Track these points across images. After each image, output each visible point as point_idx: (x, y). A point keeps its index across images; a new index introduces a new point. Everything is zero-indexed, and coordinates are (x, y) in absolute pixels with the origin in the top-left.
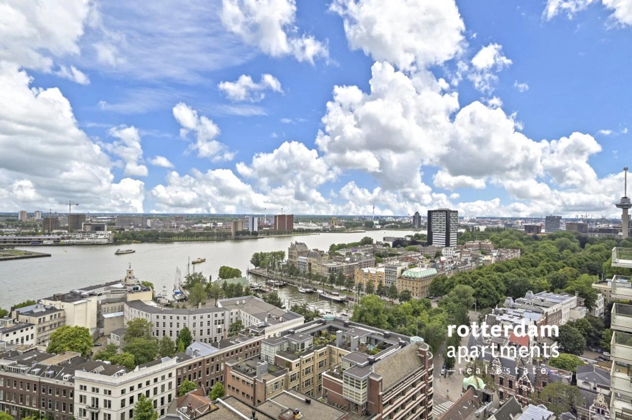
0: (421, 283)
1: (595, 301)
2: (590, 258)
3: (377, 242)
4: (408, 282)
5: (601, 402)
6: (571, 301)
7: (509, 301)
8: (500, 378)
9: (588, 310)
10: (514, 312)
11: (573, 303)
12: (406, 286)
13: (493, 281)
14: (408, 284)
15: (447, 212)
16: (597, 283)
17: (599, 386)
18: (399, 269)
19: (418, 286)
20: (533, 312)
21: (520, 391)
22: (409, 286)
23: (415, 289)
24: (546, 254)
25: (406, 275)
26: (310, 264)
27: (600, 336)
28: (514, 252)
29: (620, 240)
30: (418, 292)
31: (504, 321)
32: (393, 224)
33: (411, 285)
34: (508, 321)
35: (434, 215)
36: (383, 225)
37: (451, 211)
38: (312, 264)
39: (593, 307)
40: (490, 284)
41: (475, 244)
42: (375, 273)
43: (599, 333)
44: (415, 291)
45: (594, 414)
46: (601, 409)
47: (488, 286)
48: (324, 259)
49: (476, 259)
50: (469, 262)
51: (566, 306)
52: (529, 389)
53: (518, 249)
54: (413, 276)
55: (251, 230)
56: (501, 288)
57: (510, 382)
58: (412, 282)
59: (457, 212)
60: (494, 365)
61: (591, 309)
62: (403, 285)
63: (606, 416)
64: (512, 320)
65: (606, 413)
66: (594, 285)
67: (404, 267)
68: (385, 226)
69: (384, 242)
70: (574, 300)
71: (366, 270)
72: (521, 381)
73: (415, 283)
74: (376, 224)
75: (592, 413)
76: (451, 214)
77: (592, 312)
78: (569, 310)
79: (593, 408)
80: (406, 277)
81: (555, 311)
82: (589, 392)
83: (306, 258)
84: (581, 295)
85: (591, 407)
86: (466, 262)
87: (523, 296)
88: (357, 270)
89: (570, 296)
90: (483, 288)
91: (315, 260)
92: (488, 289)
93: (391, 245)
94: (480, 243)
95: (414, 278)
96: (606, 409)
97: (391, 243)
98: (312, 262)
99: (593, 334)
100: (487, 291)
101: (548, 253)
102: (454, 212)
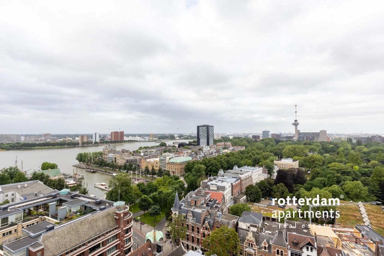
0: (180, 166)
1: (273, 170)
2: (277, 149)
3: (169, 145)
4: (173, 165)
5: (250, 238)
6: (259, 170)
7: (221, 172)
8: (192, 226)
9: (269, 175)
10: (221, 178)
11: (260, 171)
12: (171, 168)
13: (220, 161)
14: (172, 167)
15: (208, 127)
16: (276, 161)
17: (251, 226)
18: (168, 158)
19: (178, 168)
20: (233, 178)
21: (204, 235)
22: (173, 168)
23: (177, 170)
24: (257, 148)
25: (171, 161)
26: (115, 158)
27: (272, 190)
28: (242, 148)
29: (294, 141)
30: (178, 171)
31: (212, 184)
32: (186, 137)
33: (174, 167)
34: (214, 184)
35: (201, 128)
36: (180, 137)
37: (210, 126)
38: (117, 158)
39: (272, 174)
40: (218, 164)
41: (221, 144)
42: (153, 161)
43: (271, 188)
44: (177, 171)
45: (247, 247)
46: (251, 243)
47: (217, 165)
48: (125, 155)
49: (218, 151)
50: (214, 153)
51: (256, 173)
52: (209, 232)
53: (244, 146)
54: (175, 162)
55: (94, 141)
56: (224, 166)
57: (198, 228)
58: (174, 165)
59: (213, 126)
60: (188, 217)
61: (271, 175)
62: (170, 168)
63: (254, 248)
64: (217, 184)
65: (254, 246)
66: (275, 161)
67: (171, 157)
68: (181, 138)
69: (172, 145)
70: (261, 170)
71: (148, 160)
72: (204, 227)
73: (177, 166)
74: (176, 137)
75: (245, 247)
76: (210, 128)
77: (272, 176)
78: (258, 176)
79: (246, 243)
80: (172, 163)
81: (247, 177)
82: (244, 231)
83: (113, 154)
84: (266, 167)
85: (245, 243)
86: (212, 153)
87: (232, 169)
88: (143, 160)
89: (259, 168)
90: (213, 166)
91: (119, 155)
92: (216, 167)
93: (177, 147)
94: (224, 143)
95: (176, 163)
96: (253, 243)
97: (177, 146)
98: (116, 157)
99: (268, 189)
100: (216, 168)
101: (258, 147)
102: (212, 126)
